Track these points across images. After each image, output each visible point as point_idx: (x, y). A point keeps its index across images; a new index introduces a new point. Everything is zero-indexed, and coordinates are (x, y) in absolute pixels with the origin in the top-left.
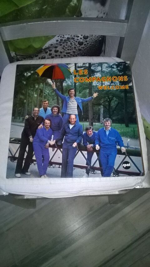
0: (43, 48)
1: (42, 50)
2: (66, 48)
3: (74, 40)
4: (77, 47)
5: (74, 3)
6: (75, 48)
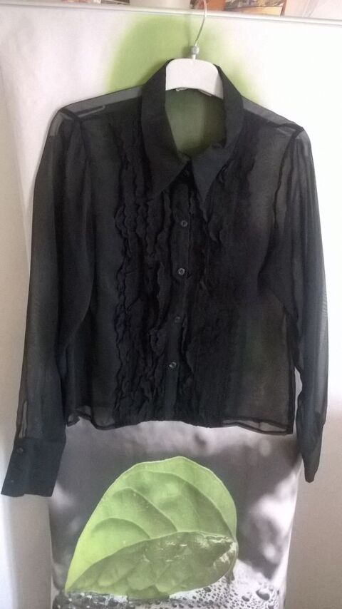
0: (171, 596)
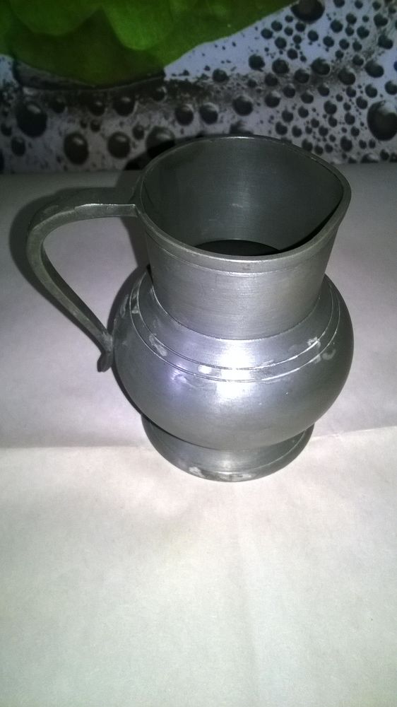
2: (297, 132)
3: (352, 94)
4: (355, 143)
6: (346, 145)
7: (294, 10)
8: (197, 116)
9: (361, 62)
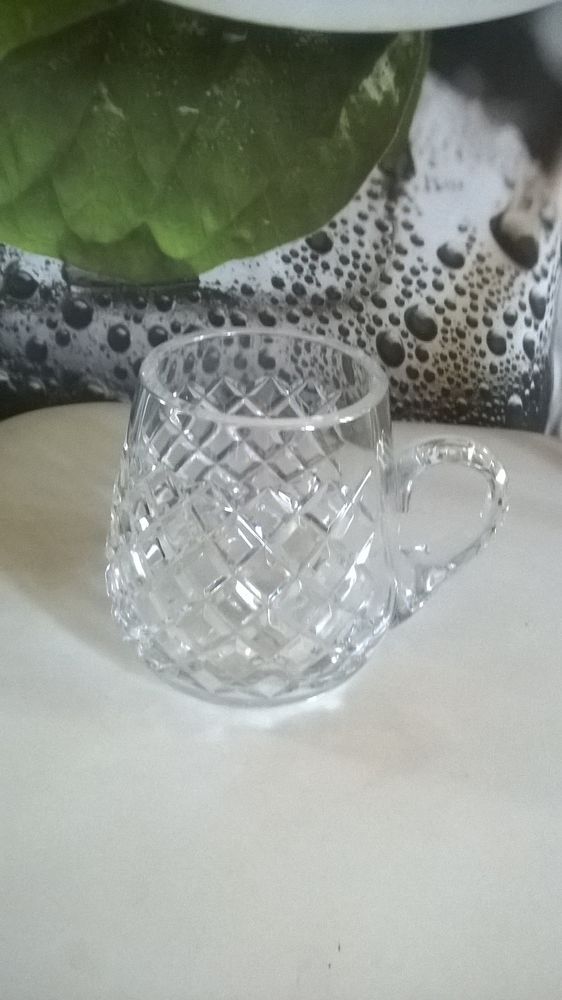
1: (197, 288)
3: (361, 321)
5: (379, 88)
7: (309, 241)
8: (227, 321)
9: (367, 294)
